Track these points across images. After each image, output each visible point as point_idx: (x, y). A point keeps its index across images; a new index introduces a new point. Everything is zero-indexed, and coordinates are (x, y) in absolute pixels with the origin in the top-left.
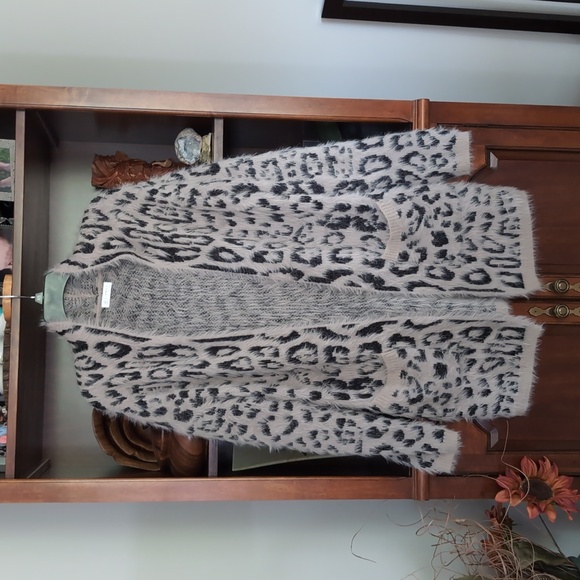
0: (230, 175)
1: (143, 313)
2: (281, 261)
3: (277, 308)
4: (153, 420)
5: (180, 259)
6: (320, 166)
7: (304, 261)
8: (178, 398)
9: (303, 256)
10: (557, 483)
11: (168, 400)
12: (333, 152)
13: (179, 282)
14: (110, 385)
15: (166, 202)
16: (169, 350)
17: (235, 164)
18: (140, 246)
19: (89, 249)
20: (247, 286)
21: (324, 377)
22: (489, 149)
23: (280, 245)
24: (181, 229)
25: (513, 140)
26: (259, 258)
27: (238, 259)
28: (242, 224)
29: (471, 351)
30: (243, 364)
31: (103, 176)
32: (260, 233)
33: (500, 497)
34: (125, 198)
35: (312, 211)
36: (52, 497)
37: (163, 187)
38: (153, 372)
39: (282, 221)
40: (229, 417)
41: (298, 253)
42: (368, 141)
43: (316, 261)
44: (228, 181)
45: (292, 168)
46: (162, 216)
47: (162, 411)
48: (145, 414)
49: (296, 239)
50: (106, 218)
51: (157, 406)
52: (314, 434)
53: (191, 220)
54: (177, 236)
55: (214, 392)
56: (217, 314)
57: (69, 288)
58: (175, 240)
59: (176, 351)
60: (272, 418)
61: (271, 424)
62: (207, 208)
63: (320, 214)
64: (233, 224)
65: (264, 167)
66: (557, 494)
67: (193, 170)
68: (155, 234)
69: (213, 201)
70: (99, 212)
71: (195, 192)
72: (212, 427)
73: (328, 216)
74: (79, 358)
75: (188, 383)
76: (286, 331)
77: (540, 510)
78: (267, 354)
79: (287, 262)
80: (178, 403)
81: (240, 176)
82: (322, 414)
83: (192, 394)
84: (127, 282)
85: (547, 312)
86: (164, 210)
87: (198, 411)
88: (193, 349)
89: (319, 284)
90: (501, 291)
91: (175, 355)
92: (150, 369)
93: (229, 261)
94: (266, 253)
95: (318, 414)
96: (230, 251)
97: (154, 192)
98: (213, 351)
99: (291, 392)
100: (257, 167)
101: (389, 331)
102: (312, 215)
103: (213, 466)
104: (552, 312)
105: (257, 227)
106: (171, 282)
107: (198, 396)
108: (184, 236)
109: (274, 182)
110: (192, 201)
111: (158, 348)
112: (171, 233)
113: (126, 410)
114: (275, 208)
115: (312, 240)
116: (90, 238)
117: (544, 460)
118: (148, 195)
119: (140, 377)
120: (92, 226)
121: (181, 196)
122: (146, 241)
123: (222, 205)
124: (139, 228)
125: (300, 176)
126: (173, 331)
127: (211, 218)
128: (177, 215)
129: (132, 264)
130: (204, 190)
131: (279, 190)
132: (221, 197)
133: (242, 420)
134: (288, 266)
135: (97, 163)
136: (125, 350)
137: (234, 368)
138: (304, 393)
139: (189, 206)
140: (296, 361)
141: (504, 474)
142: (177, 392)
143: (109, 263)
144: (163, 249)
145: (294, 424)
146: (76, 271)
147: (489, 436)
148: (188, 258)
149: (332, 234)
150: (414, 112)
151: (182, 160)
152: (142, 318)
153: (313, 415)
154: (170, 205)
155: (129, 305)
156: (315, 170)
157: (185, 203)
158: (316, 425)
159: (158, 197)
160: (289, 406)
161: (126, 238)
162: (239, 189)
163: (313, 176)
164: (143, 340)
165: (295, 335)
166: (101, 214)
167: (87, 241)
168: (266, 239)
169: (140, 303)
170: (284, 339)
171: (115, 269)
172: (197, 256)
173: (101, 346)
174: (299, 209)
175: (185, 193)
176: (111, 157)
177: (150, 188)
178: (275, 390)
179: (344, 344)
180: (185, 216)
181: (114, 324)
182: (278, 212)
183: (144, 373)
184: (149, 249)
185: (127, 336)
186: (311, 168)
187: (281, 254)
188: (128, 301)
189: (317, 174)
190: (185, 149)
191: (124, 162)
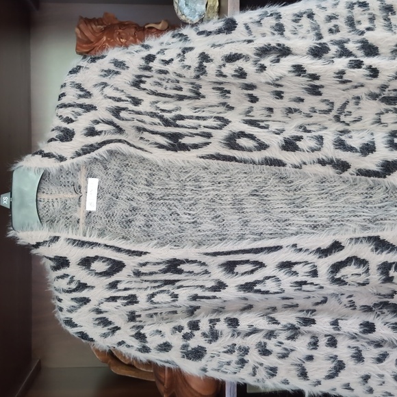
0: (250, 32)
1: (138, 217)
2: (319, 150)
4: (156, 356)
5: (185, 148)
6: (372, 19)
7: (351, 149)
8: (187, 330)
9: (349, 142)
11: (173, 333)
13: (184, 177)
14: (99, 311)
15: (166, 72)
16: (174, 266)
17: (257, 19)
18: (134, 131)
19: (67, 136)
20: (273, 181)
21: (376, 300)
23: (317, 127)
24: (186, 108)
26: (290, 145)
27: (262, 146)
28: (266, 99)
30: (270, 286)
31: (89, 42)
32: (290, 111)
34: (112, 67)
35: (363, 80)
37: (162, 52)
38: (153, 295)
39: (320, 94)
40: (253, 357)
41: (343, 138)
43: (368, 149)
44: (250, 41)
45: (334, 22)
46: (161, 90)
47: (166, 347)
48: (145, 350)
49: (337, 119)
50: (88, 94)
51: (160, 340)
52: (366, 378)
53: (198, 96)
54: (181, 118)
55: (233, 323)
56: (232, 218)
57: (45, 186)
58: (178, 122)
59: (182, 267)
60: (310, 358)
61: (308, 366)
62: (221, 79)
63: (373, 85)
64: (254, 99)
65: (296, 21)
67: (202, 28)
68: (153, 115)
69: (229, 69)
70: (79, 87)
71: (204, 57)
72: (231, 368)
73: (383, 87)
74: (58, 278)
75: (198, 307)
76: (325, 241)
78: (302, 272)
79: (329, 151)
80: (187, 337)
81: (264, 35)
82: (376, 352)
83: (204, 326)
84: (118, 177)
86: (164, 83)
87: (212, 348)
88: (204, 264)
89: (370, 179)
91: (180, 272)
92: (150, 292)
93: (250, 150)
94: (299, 138)
95: (370, 353)
96: (251, 137)
97: (150, 58)
98: (230, 267)
99: (335, 323)
100: (287, 21)
102: (362, 86)
105: (286, 103)
106: (174, 177)
107: (212, 328)
108: (191, 118)
109: (311, 42)
110: (201, 70)
111: (159, 263)
112: (174, 114)
113: (120, 344)
114: (314, 77)
116: (69, 121)
118: (143, 63)
119: (137, 302)
120: (70, 106)
121: (187, 62)
122: (140, 125)
123: (241, 74)
124: (131, 107)
125: (345, 33)
127: (225, 93)
128: (180, 89)
129: (123, 154)
130: (217, 55)
131: (318, 52)
132: (240, 63)
133: (271, 361)
134: (330, 156)
135: (82, 26)
136: (117, 266)
137: (259, 291)
138: (352, 324)
139: (197, 77)
140: (340, 282)
142: (184, 322)
143: (93, 154)
144: (163, 135)
145: (340, 366)
146: (51, 165)
148: (196, 146)
149: (387, 111)
151: (183, 18)
152: (138, 223)
153: (364, 354)
154: (172, 76)
155: (121, 207)
156: (366, 24)
157: (191, 74)
158: (369, 367)
159: (156, 65)
160: (332, 342)
161: (116, 121)
162: (264, 51)
163: (362, 33)
164: (140, 254)
165: (337, 246)
166: (82, 90)
167: (65, 125)
169: (134, 204)
170: (324, 252)
172: (207, 144)
173: (86, 262)
174: (345, 77)
175: (192, 59)
177: (145, 53)
178: (313, 322)
180: (191, 91)
181: (102, 233)
182: (317, 83)
183: (142, 297)
184: (146, 135)
185: (119, 250)
186: (359, 22)
187: (320, 139)
188: (119, 202)
189: (368, 29)
190: (186, 5)
191: (113, 25)
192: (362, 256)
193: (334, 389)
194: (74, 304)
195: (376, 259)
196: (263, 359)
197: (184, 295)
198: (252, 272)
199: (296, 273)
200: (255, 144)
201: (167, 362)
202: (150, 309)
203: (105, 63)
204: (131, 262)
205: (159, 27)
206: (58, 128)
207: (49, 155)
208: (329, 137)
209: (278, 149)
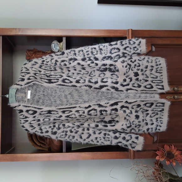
0: (68, 55)
1: (41, 100)
2: (85, 83)
3: (84, 98)
4: (45, 135)
5: (52, 83)
6: (97, 52)
7: (92, 83)
8: (52, 127)
9: (92, 81)
10: (176, 153)
11: (49, 128)
12: (101, 47)
13: (52, 90)
14: (30, 124)
15: (47, 64)
16: (49, 112)
17: (70, 52)
18: (39, 79)
19: (23, 80)
20: (74, 91)
21: (100, 120)
22: (152, 45)
23: (84, 77)
24: (52, 73)
25: (160, 42)
26: (78, 82)
27: (71, 82)
28: (72, 71)
29: (147, 111)
30: (73, 116)
31: (29, 56)
32: (78, 74)
33: (157, 158)
34: (34, 63)
36: (13, 160)
37: (46, 60)
38: (44, 119)
39: (85, 70)
40: (69, 133)
41: (90, 80)
42: (112, 43)
43: (96, 82)
44: (67, 57)
45: (88, 52)
46: (46, 69)
47: (47, 132)
48: (42, 133)
49: (90, 75)
50: (28, 70)
51: (46, 130)
52: (96, 138)
53: (56, 70)
54: (51, 75)
55: (64, 125)
56: (65, 100)
57: (17, 93)
58: (50, 76)
59: (52, 112)
60: (83, 133)
61: (82, 135)
62: (61, 66)
63: (97, 67)
64: (69, 71)
65: (79, 52)
66: (176, 156)
67: (56, 54)
68: (44, 75)
69: (62, 64)
70: (26, 68)
71: (56, 61)
72: (63, 136)
73: (100, 68)
74: (20, 115)
75: (56, 122)
76: (87, 105)
77: (170, 162)
78: (81, 113)
79: (87, 83)
80: (52, 129)
81: (71, 56)
82: (99, 132)
83: (57, 126)
84: (36, 90)
85: (172, 97)
86: (47, 67)
87: (59, 131)
88: (57, 112)
89: (97, 90)
90: (156, 91)
91: (51, 113)
92: (43, 118)
93: (68, 83)
94: (80, 80)
95: (97, 132)
96: (68, 80)
97: (43, 61)
98: (64, 112)
99: (89, 125)
100: (77, 52)
101: (120, 104)
102: (95, 68)
103: (64, 149)
104: (174, 98)
105: (77, 72)
106: (50, 90)
107: (59, 127)
108: (54, 75)
109: (82, 57)
110: (56, 64)
111: (46, 111)
112: (49, 74)
113: (36, 131)
114: (83, 65)
115: (95, 76)
116: (23, 76)
117: (172, 146)
118: (42, 62)
119: (40, 121)
120: (24, 73)
121: (52, 62)
122: (41, 77)
123: (65, 65)
124: (39, 73)
125: (90, 55)
126: (51, 106)
127: (62, 69)
128: (51, 68)
130: (59, 60)
131: (84, 60)
132: (65, 62)
133: (73, 134)
134: (87, 84)
135: (27, 52)
136: (35, 112)
137: (70, 117)
138: (93, 125)
139: (55, 65)
140: (90, 115)
141: (159, 150)
142: (52, 125)
143: (29, 84)
144: (47, 79)
145: (90, 135)
146: (19, 87)
147: (154, 138)
148: (55, 82)
149: (101, 74)
150: (128, 33)
151: (54, 50)
152: (41, 102)
153: (96, 132)
154: (49, 65)
155: (36, 98)
158: (97, 135)
159: (45, 63)
160: (88, 129)
161: (35, 76)
162: (71, 59)
163: (95, 55)
164: (41, 109)
165: (90, 106)
166: (27, 69)
167: (22, 77)
168: (80, 76)
169: (40, 97)
170: (86, 108)
171: (32, 86)
172: (58, 82)
173: (27, 111)
174: (90, 66)
175: (54, 61)
176: (32, 50)
177: (42, 60)
178: (84, 124)
179: (106, 109)
180: (54, 69)
181: (31, 104)
182: (84, 67)
183: (41, 120)
184: (42, 80)
185: (36, 108)
186: (94, 52)
187: (85, 80)
188: (36, 96)
189: (96, 54)
190: (54, 47)
191: (36, 51)
192: (96, 108)
193: (89, 142)
194: (24, 122)
195: (99, 109)
196: (71, 134)
197: (52, 119)
198: (69, 113)
199: (79, 113)
200: (69, 81)
201: (48, 136)
202: (44, 123)
203: (33, 62)
204: (39, 111)
205: (49, 52)
206: (21, 78)
207: (18, 85)
208: (87, 80)
209: (75, 83)
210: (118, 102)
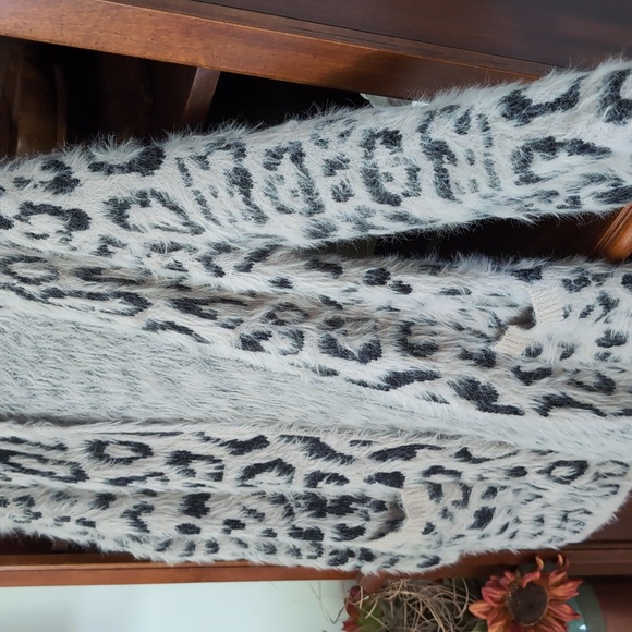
192: (288, 460)
195: (304, 464)
198: (129, 461)
199: (192, 473)
210: (422, 447)
